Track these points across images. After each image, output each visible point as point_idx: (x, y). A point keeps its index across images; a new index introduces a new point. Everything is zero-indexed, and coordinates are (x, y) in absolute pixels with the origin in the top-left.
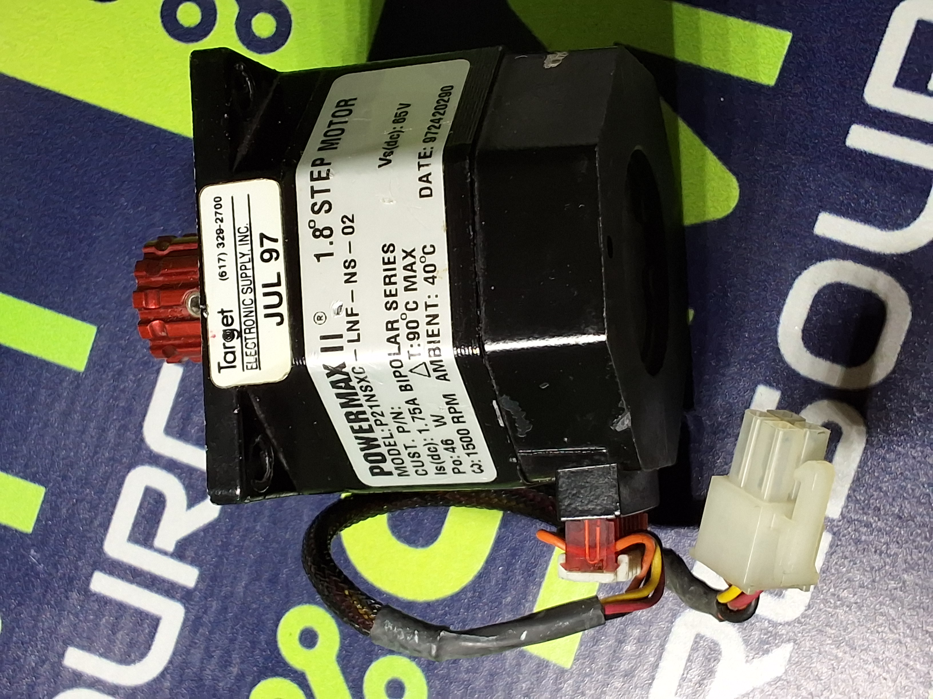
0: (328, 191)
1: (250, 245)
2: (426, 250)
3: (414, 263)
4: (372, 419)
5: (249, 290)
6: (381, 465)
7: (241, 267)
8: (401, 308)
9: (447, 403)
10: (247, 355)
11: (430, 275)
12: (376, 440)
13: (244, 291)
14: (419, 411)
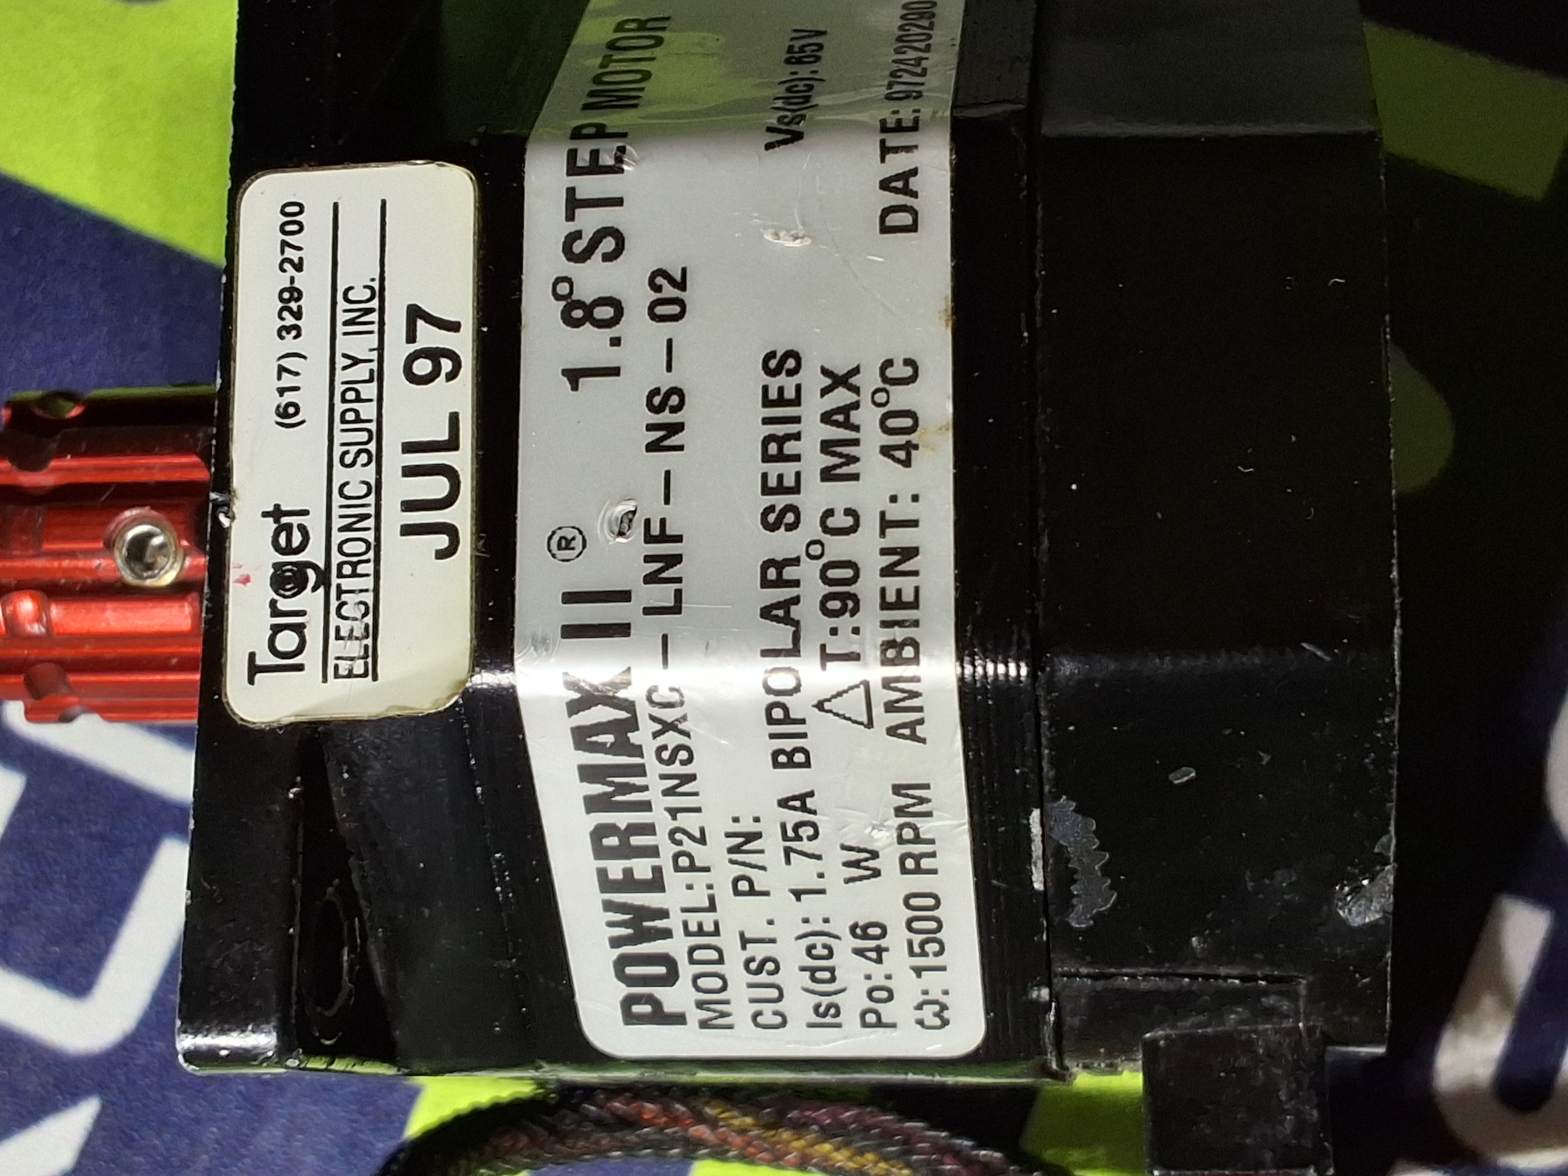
0: (618, 202)
1: (375, 336)
2: (890, 373)
3: (856, 406)
4: (668, 850)
5: (363, 458)
6: (658, 992)
7: (343, 393)
8: (810, 528)
9: (900, 811)
10: (338, 637)
11: (901, 439)
12: (663, 914)
13: (348, 459)
14: (810, 831)
